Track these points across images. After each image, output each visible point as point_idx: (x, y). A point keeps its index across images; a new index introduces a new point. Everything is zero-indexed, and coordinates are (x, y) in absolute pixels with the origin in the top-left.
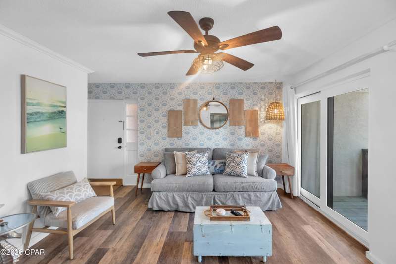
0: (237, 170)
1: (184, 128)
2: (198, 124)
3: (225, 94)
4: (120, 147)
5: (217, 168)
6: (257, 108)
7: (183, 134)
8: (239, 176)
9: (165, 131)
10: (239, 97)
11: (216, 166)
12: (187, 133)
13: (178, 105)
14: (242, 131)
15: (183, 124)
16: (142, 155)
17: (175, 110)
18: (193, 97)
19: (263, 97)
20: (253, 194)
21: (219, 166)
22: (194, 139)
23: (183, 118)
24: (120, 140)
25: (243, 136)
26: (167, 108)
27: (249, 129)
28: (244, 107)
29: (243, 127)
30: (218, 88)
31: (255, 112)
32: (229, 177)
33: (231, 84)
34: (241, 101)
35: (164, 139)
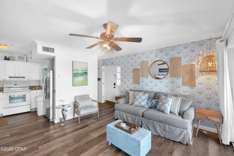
0: (162, 108)
1: (141, 79)
2: (149, 76)
3: (167, 55)
4: (115, 87)
5: (153, 104)
6: (194, 63)
7: (141, 82)
8: (163, 112)
9: (132, 80)
10: (178, 56)
11: (152, 103)
12: (143, 82)
13: (138, 65)
14: (180, 81)
15: (140, 76)
16: (122, 92)
17: (137, 68)
18: (146, 60)
19: (201, 53)
20: (167, 126)
21: (154, 103)
22: (147, 85)
23: (140, 73)
24: (115, 84)
25: (182, 84)
26: (132, 68)
27: (187, 79)
28: (182, 63)
29: (181, 78)
30: (161, 52)
31: (193, 66)
32: (158, 111)
33: (172, 47)
34: (180, 58)
35: (131, 84)
